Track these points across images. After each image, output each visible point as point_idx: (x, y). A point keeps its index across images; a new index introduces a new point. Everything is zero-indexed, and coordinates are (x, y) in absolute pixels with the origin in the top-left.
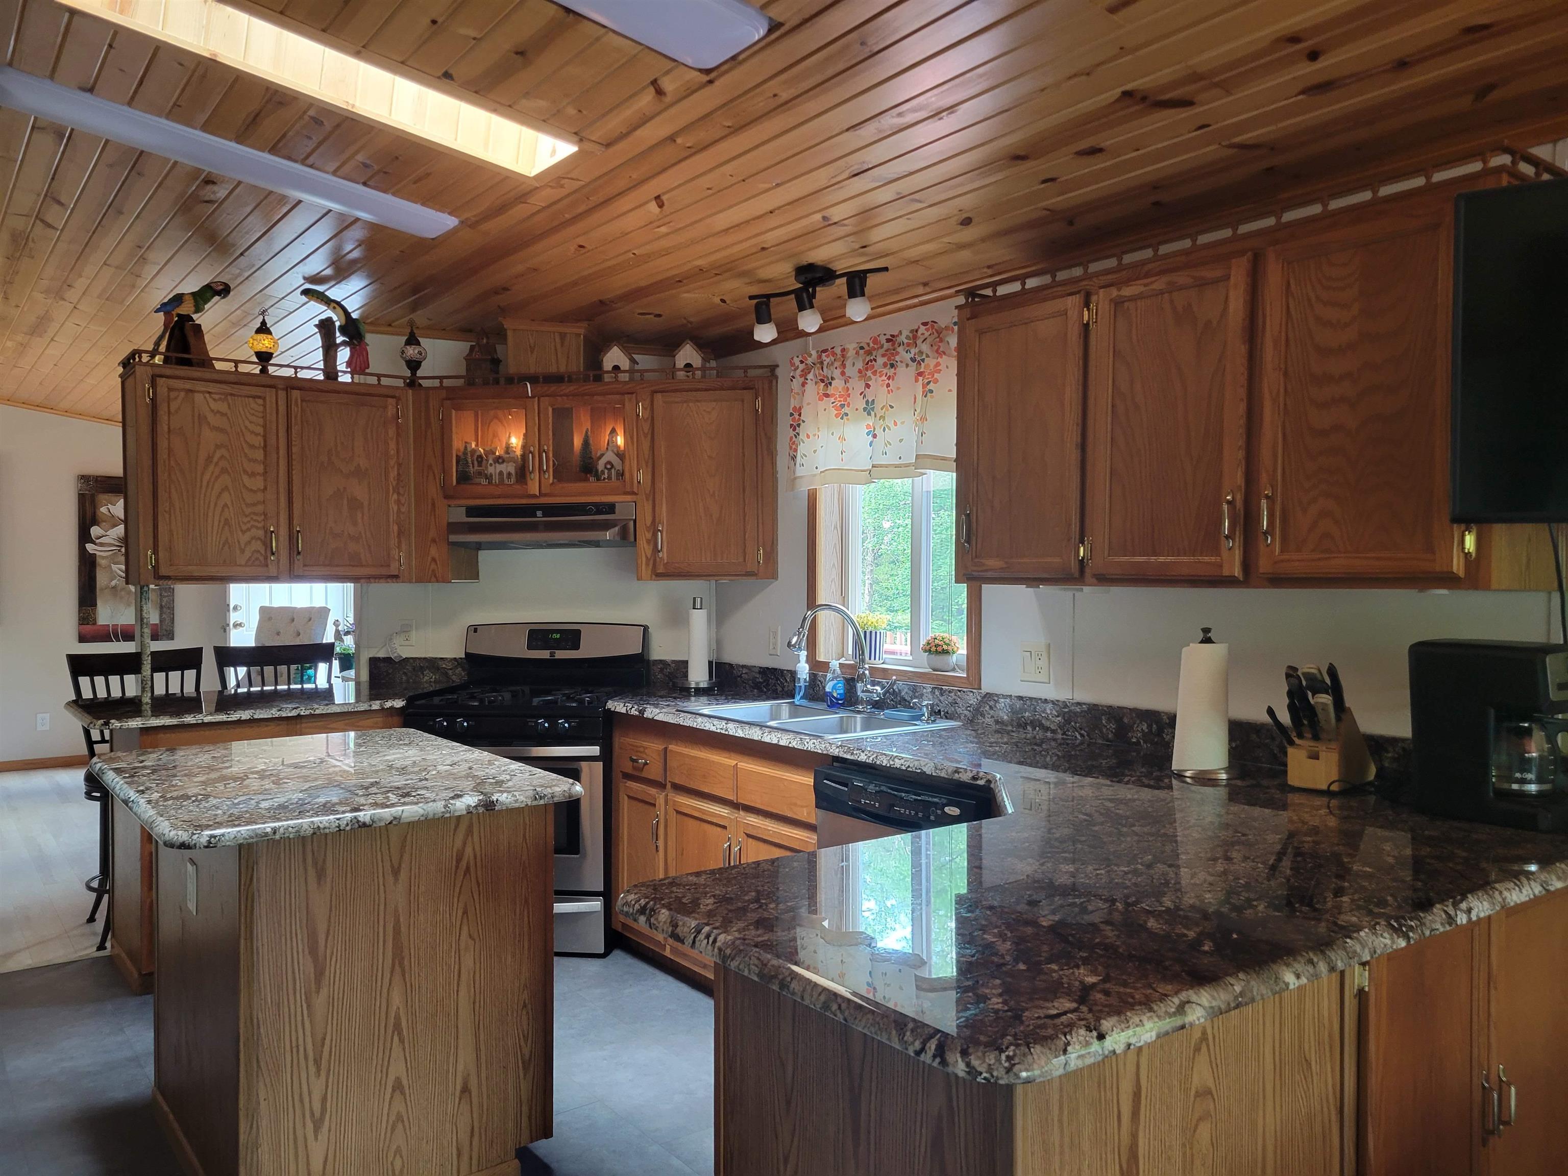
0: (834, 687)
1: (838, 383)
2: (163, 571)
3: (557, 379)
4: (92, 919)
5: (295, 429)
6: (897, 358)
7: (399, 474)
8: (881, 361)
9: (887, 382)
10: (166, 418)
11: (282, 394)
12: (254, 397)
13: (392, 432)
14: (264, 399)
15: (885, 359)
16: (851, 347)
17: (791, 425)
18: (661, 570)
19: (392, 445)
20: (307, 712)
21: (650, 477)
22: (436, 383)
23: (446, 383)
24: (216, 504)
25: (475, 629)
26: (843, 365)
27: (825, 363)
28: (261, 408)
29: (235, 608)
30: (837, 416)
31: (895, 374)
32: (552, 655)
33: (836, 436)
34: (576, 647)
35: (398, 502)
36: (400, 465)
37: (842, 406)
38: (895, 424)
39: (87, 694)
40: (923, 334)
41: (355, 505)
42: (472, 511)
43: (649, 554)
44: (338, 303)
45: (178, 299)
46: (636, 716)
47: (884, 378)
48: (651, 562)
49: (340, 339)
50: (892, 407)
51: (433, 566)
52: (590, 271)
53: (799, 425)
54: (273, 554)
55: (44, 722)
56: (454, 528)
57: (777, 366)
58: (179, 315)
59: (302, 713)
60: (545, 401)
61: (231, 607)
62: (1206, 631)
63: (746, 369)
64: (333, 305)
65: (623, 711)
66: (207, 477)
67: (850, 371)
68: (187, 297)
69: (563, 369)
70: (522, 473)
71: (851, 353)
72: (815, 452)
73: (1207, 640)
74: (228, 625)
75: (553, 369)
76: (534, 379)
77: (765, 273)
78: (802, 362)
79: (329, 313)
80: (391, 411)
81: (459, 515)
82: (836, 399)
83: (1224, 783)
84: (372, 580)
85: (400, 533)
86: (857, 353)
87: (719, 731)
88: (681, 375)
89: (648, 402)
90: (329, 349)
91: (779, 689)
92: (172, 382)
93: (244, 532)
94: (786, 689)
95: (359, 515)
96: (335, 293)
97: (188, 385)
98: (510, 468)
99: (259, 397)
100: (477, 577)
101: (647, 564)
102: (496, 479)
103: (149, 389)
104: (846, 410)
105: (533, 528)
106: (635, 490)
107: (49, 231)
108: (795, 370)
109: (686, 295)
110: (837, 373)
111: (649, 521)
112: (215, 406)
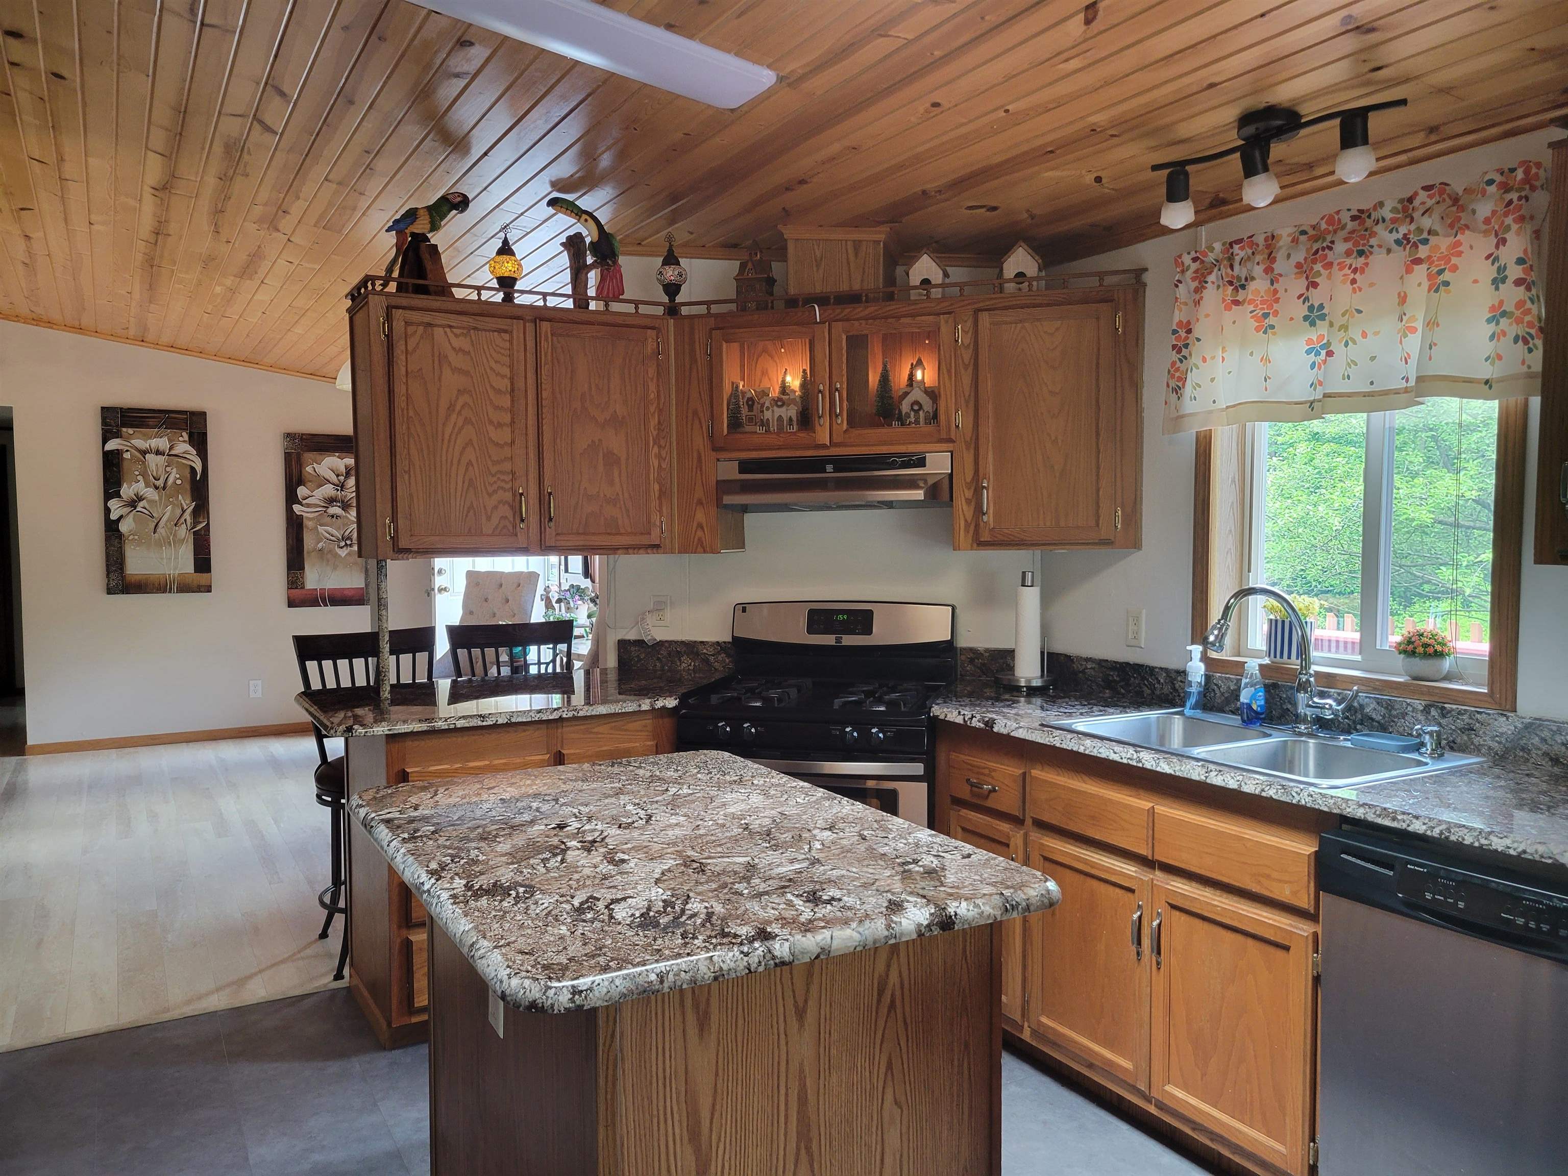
0: (1253, 697)
1: (1259, 286)
2: (403, 544)
3: (853, 298)
4: (324, 935)
5: (545, 371)
6: (1373, 241)
7: (659, 422)
8: (1341, 247)
9: (1352, 276)
10: (403, 358)
11: (530, 327)
12: (500, 331)
13: (652, 371)
14: (510, 332)
15: (1349, 245)
16: (1285, 234)
17: (1174, 347)
18: (985, 537)
19: (652, 387)
21: (971, 419)
22: (702, 309)
23: (715, 309)
24: (459, 461)
25: (744, 607)
26: (1271, 258)
27: (1238, 259)
28: (508, 344)
29: (440, 572)
31: (1367, 264)
32: (838, 640)
33: (1257, 357)
34: (868, 631)
35: (659, 456)
36: (660, 411)
37: (1266, 316)
38: (1364, 335)
40: (1423, 203)
41: (611, 460)
42: (746, 466)
43: (969, 518)
44: (590, 215)
45: (411, 215)
46: (980, 729)
47: (1347, 271)
48: (972, 528)
49: (590, 260)
50: (1359, 312)
51: (700, 533)
52: (927, 146)
53: (1186, 346)
54: (522, 520)
55: (256, 689)
56: (724, 487)
57: (1146, 270)
58: (413, 235)
59: (564, 716)
60: (838, 327)
61: (436, 571)
63: (1101, 275)
64: (584, 216)
65: (959, 720)
66: (448, 430)
67: (1280, 266)
68: (422, 211)
69: (857, 287)
70: (806, 419)
71: (1285, 240)
72: (1212, 380)
74: (433, 590)
75: (844, 287)
76: (823, 301)
78: (1195, 260)
79: (579, 228)
80: (650, 346)
81: (729, 471)
82: (1256, 306)
84: (630, 551)
85: (662, 493)
86: (1295, 241)
87: (1125, 761)
88: (1010, 287)
89: (969, 323)
90: (578, 272)
91: (1147, 691)
92: (409, 315)
93: (490, 495)
94: (1158, 692)
95: (616, 473)
96: (586, 202)
97: (427, 318)
98: (792, 412)
99: (505, 331)
100: (743, 547)
101: (967, 531)
102: (774, 427)
103: (384, 324)
104: (1271, 320)
105: (822, 485)
106: (953, 437)
107: (267, 136)
108: (1183, 272)
109: (1046, 174)
110: (1258, 270)
111: (969, 475)
112: (456, 343)
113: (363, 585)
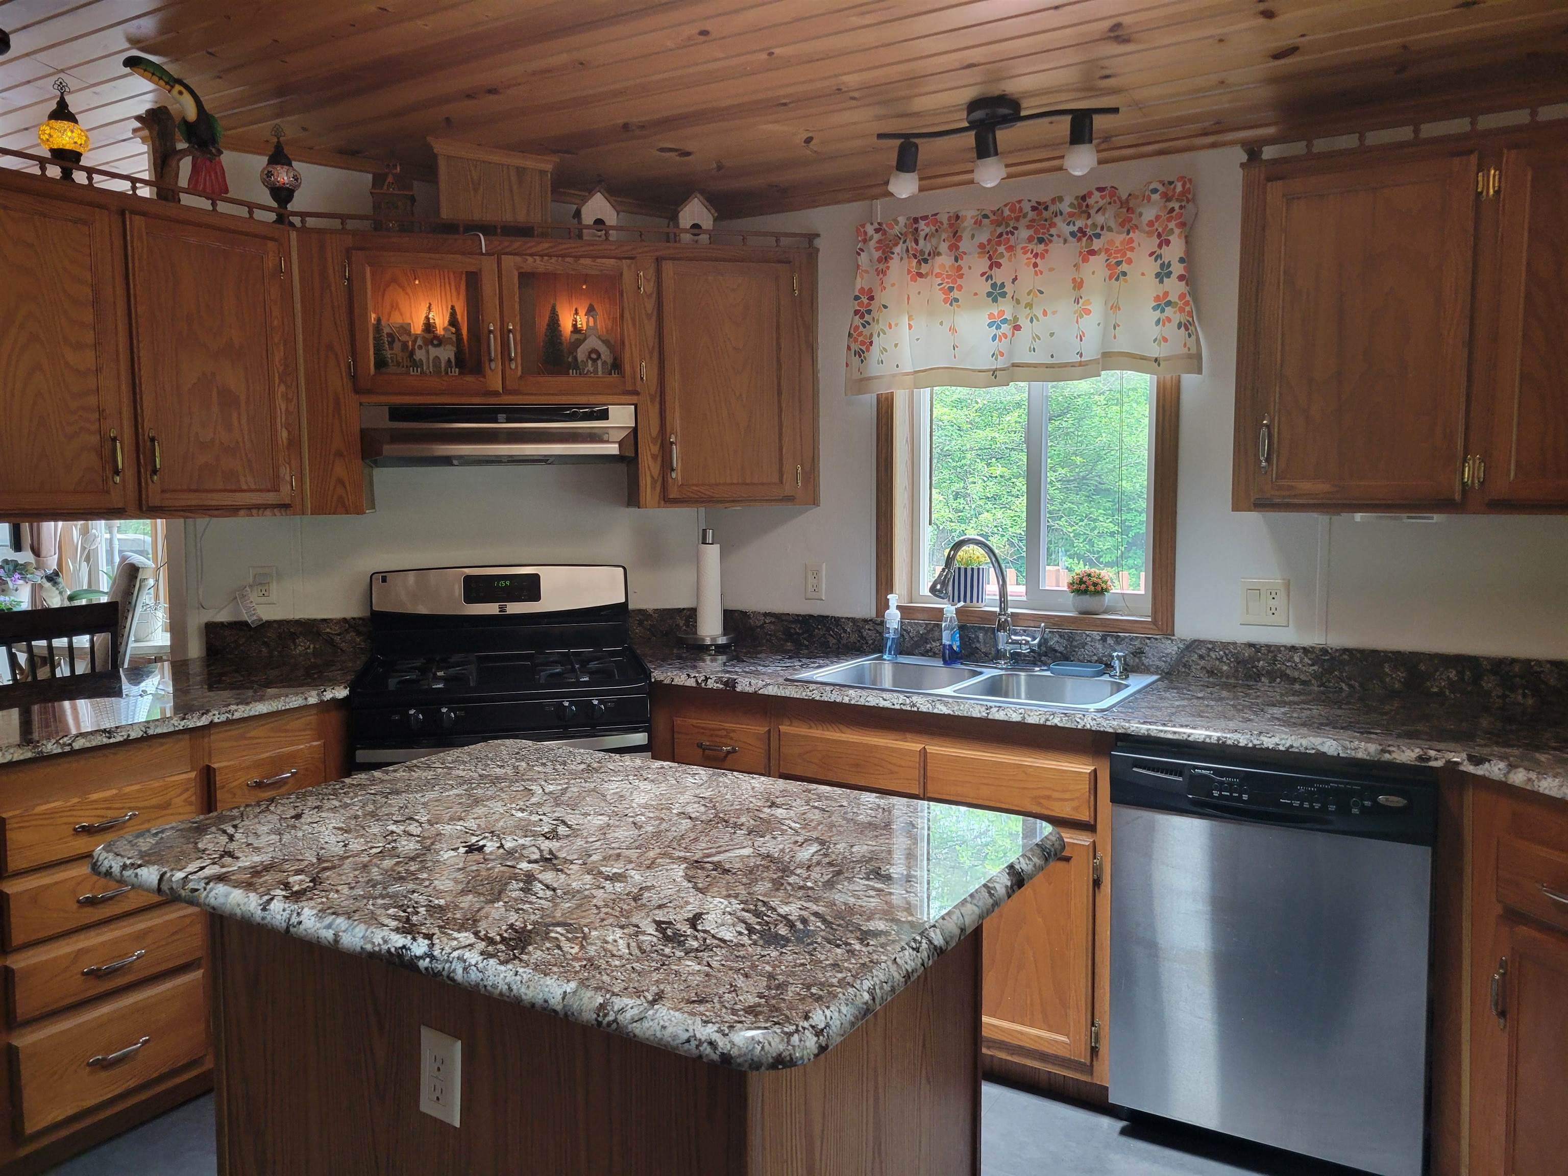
1: (944, 261)
3: (521, 231)
6: (1053, 231)
7: (283, 356)
8: (1024, 233)
9: (1034, 260)
11: (114, 221)
12: (76, 221)
13: (273, 293)
14: (91, 224)
15: (1031, 232)
16: (969, 215)
17: (856, 312)
18: (671, 494)
19: (274, 312)
20: (223, 718)
21: (656, 371)
22: (336, 224)
23: (351, 224)
24: (23, 391)
25: (385, 577)
26: (956, 236)
27: (922, 234)
28: (88, 240)
30: (945, 301)
31: (1047, 251)
32: (502, 609)
33: (946, 326)
34: (535, 596)
35: (285, 397)
36: (285, 342)
37: (951, 289)
38: (1045, 313)
40: (1097, 202)
41: (228, 400)
42: (397, 413)
43: (657, 474)
46: (718, 690)
47: (1029, 255)
48: (659, 484)
50: (1041, 292)
51: (340, 491)
53: (869, 312)
54: (117, 472)
56: (371, 436)
57: (818, 235)
59: (216, 720)
60: (509, 262)
63: (777, 236)
65: (691, 683)
67: (965, 245)
69: (521, 218)
71: (968, 223)
72: (896, 345)
75: (507, 217)
76: (488, 230)
77: (921, 104)
78: (877, 231)
80: (269, 261)
81: (376, 417)
82: (943, 279)
84: (254, 511)
85: (290, 442)
86: (978, 223)
87: (897, 707)
88: (686, 237)
89: (651, 271)
90: (166, 156)
91: (832, 641)
93: (70, 438)
94: (844, 641)
95: (235, 415)
98: (447, 353)
99: (80, 222)
100: (375, 507)
101: (653, 488)
102: (430, 369)
104: (955, 294)
105: (490, 437)
106: (637, 390)
108: (865, 241)
109: (765, 127)
110: (944, 247)
111: (655, 431)
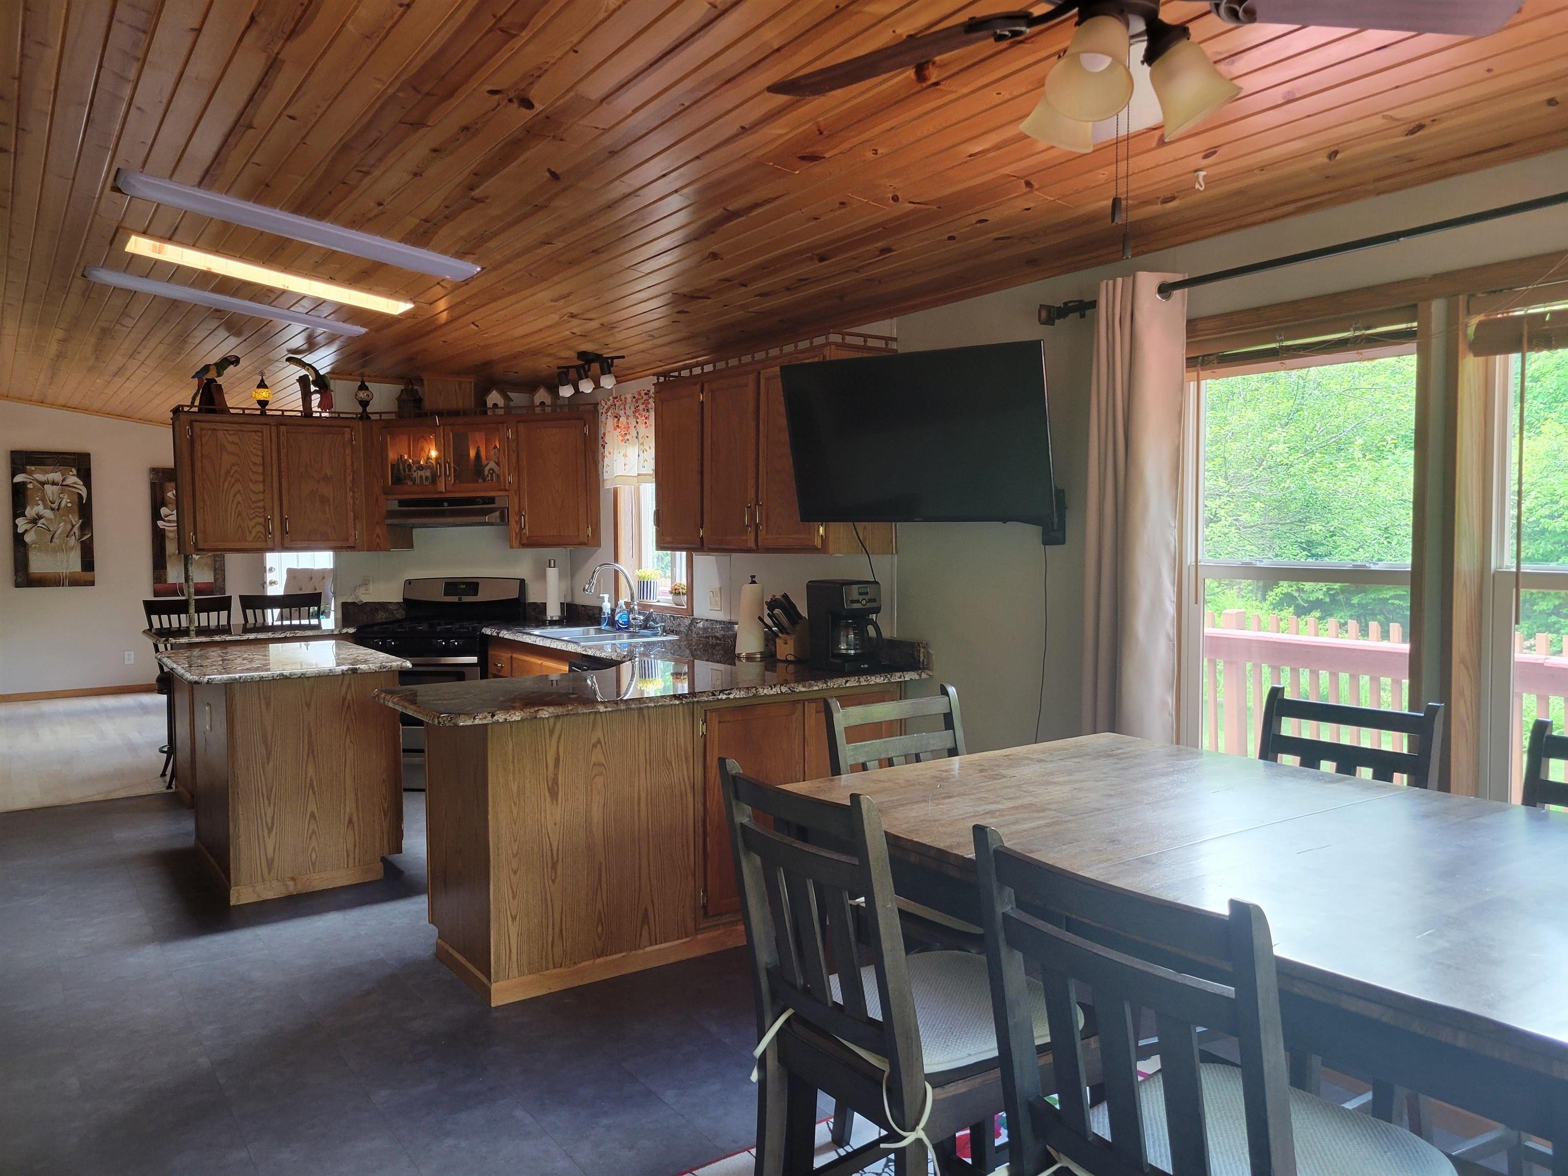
0: (620, 617)
1: (623, 419)
3: (455, 413)
4: (163, 775)
5: (283, 452)
6: (649, 407)
7: (353, 478)
10: (200, 447)
11: (274, 429)
12: (255, 432)
13: (348, 451)
14: (262, 432)
15: (644, 407)
17: (603, 446)
18: (525, 541)
19: (349, 459)
21: (516, 479)
22: (377, 417)
23: (384, 417)
24: (232, 502)
25: (409, 582)
26: (625, 409)
27: (616, 407)
28: (260, 439)
29: (271, 570)
30: (622, 441)
31: (649, 417)
32: (460, 599)
33: (622, 454)
34: (476, 593)
35: (353, 497)
36: (354, 472)
37: (626, 434)
38: (649, 448)
39: (156, 625)
41: (324, 500)
42: (402, 503)
43: (517, 531)
44: (310, 365)
45: (206, 368)
46: (496, 636)
47: (643, 419)
48: (518, 536)
49: (313, 388)
50: (647, 438)
51: (378, 540)
53: (605, 446)
54: (270, 534)
55: (130, 658)
56: (391, 514)
57: (598, 404)
58: (207, 379)
60: (448, 428)
61: (268, 569)
62: (753, 577)
63: (578, 406)
64: (307, 367)
66: (226, 485)
67: (629, 412)
68: (212, 367)
69: (460, 406)
70: (434, 478)
71: (629, 400)
72: (612, 463)
73: (753, 582)
74: (265, 583)
75: (453, 406)
76: (440, 414)
77: (562, 355)
79: (303, 372)
80: (347, 437)
81: (394, 506)
82: (622, 429)
83: (759, 659)
84: (336, 550)
85: (355, 518)
86: (632, 401)
88: (538, 410)
89: (515, 428)
90: (306, 396)
92: (203, 425)
93: (251, 520)
95: (327, 507)
96: (308, 359)
97: (213, 426)
98: (428, 473)
99: (258, 432)
100: (411, 546)
101: (516, 538)
102: (418, 481)
103: (189, 429)
104: (627, 437)
105: (442, 514)
106: (507, 488)
107: (125, 329)
108: (603, 409)
110: (622, 413)
111: (517, 508)
112: (231, 439)
113: (212, 581)
